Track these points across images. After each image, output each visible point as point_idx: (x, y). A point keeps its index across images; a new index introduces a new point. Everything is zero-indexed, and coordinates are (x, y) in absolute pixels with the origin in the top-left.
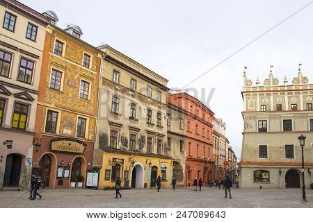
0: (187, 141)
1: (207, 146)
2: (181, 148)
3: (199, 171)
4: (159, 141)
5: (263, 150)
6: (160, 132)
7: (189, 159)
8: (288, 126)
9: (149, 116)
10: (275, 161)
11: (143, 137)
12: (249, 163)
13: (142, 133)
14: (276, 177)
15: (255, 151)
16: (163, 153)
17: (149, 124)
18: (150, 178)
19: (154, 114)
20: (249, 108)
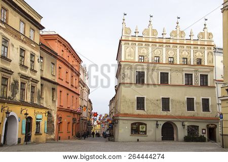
0: (58, 89)
1: (75, 96)
2: (53, 97)
3: (68, 123)
4: (33, 87)
5: (140, 102)
6: (34, 77)
7: (60, 109)
8: (164, 78)
9: (22, 57)
10: (152, 113)
11: (16, 82)
12: (126, 115)
13: (15, 76)
14: (152, 130)
15: (133, 103)
16: (36, 102)
17: (23, 66)
18: (24, 132)
19: (28, 55)
20: (127, 58)
